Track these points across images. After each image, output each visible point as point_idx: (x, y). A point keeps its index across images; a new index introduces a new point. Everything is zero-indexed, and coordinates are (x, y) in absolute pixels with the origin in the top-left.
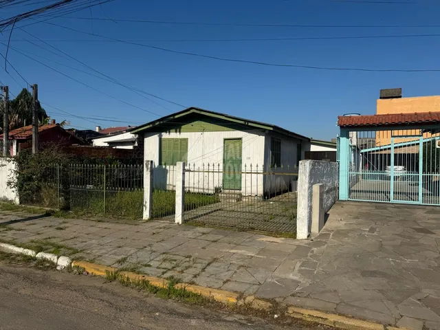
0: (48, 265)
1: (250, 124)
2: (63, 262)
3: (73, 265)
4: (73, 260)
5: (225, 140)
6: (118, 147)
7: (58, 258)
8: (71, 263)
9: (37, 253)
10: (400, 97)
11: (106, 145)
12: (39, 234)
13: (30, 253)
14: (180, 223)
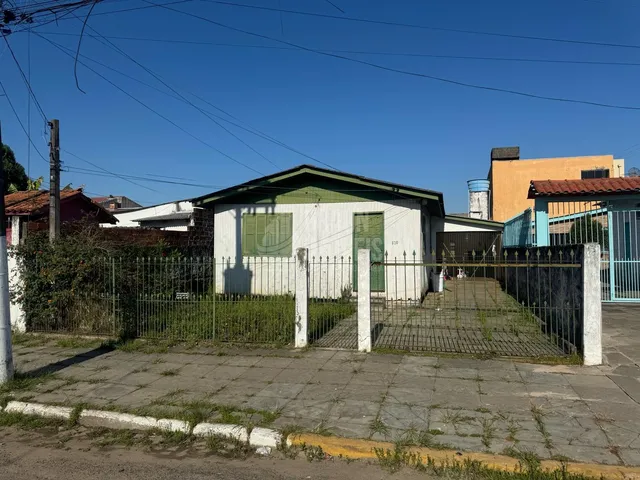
0: (232, 447)
1: (401, 191)
2: (264, 439)
3: (289, 442)
4: (285, 434)
5: (356, 215)
6: (168, 229)
7: (249, 432)
8: (284, 440)
9: (193, 426)
10: (518, 158)
11: (137, 224)
12: (141, 387)
13: (177, 426)
14: (369, 350)
